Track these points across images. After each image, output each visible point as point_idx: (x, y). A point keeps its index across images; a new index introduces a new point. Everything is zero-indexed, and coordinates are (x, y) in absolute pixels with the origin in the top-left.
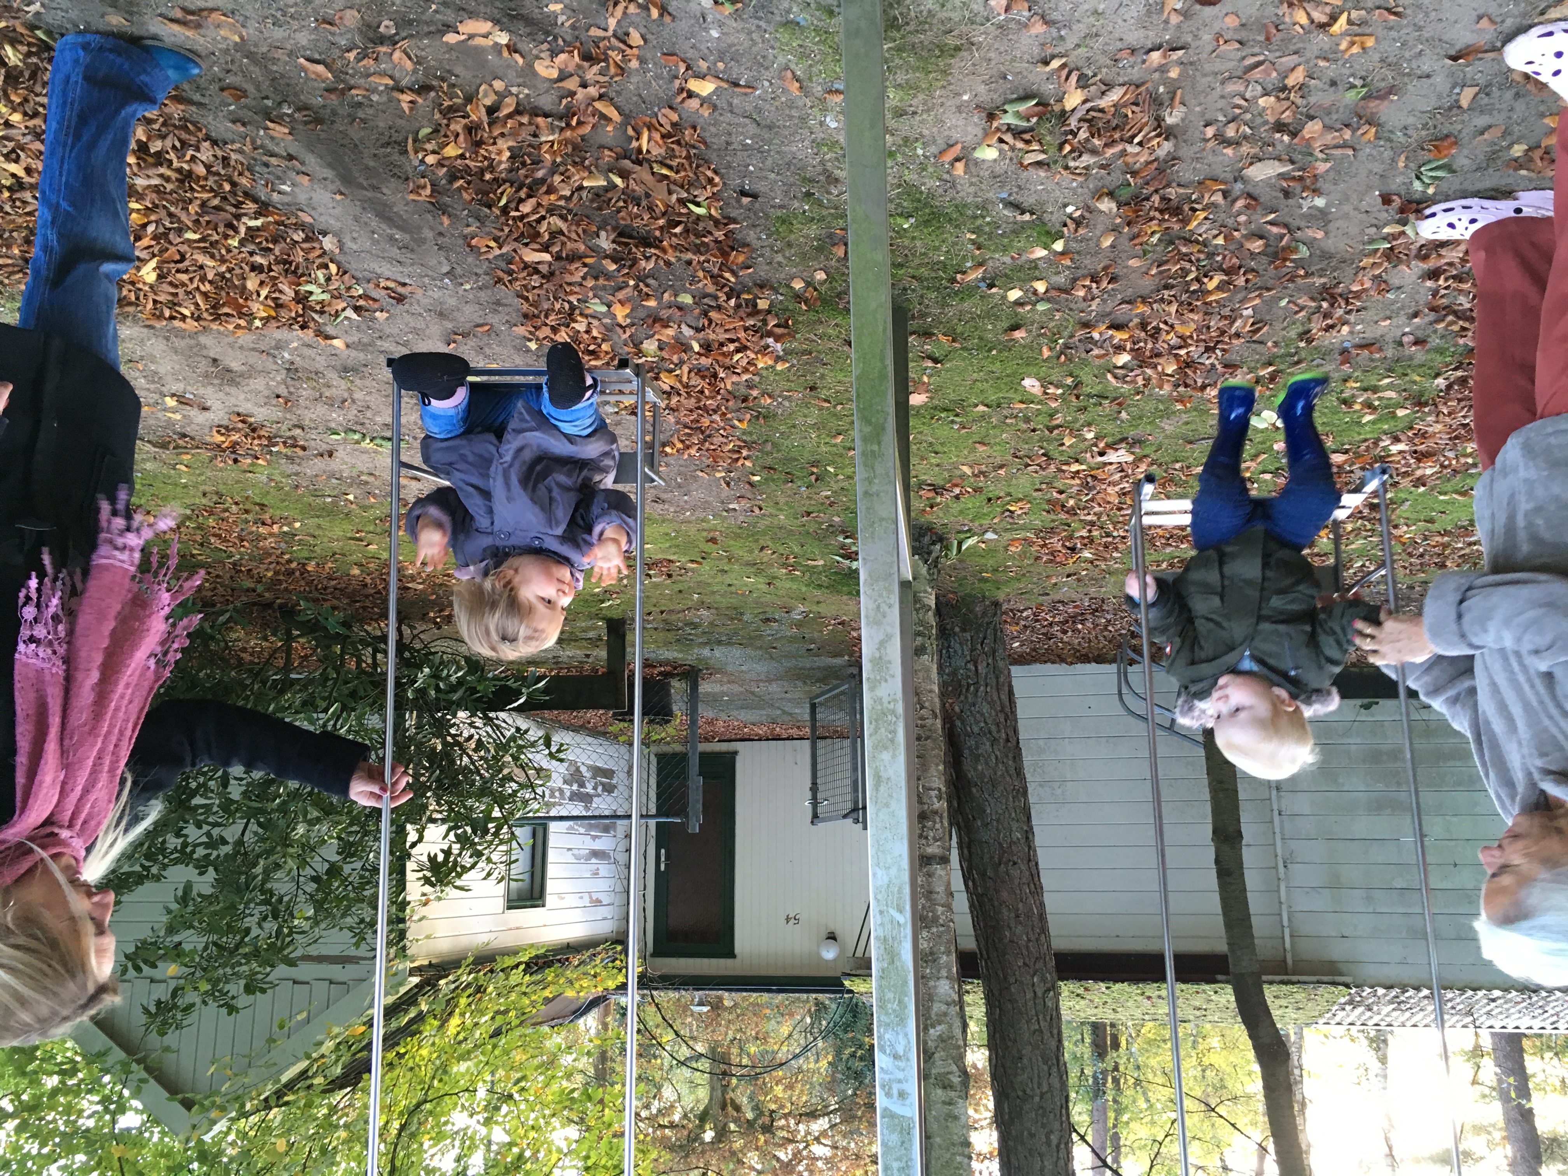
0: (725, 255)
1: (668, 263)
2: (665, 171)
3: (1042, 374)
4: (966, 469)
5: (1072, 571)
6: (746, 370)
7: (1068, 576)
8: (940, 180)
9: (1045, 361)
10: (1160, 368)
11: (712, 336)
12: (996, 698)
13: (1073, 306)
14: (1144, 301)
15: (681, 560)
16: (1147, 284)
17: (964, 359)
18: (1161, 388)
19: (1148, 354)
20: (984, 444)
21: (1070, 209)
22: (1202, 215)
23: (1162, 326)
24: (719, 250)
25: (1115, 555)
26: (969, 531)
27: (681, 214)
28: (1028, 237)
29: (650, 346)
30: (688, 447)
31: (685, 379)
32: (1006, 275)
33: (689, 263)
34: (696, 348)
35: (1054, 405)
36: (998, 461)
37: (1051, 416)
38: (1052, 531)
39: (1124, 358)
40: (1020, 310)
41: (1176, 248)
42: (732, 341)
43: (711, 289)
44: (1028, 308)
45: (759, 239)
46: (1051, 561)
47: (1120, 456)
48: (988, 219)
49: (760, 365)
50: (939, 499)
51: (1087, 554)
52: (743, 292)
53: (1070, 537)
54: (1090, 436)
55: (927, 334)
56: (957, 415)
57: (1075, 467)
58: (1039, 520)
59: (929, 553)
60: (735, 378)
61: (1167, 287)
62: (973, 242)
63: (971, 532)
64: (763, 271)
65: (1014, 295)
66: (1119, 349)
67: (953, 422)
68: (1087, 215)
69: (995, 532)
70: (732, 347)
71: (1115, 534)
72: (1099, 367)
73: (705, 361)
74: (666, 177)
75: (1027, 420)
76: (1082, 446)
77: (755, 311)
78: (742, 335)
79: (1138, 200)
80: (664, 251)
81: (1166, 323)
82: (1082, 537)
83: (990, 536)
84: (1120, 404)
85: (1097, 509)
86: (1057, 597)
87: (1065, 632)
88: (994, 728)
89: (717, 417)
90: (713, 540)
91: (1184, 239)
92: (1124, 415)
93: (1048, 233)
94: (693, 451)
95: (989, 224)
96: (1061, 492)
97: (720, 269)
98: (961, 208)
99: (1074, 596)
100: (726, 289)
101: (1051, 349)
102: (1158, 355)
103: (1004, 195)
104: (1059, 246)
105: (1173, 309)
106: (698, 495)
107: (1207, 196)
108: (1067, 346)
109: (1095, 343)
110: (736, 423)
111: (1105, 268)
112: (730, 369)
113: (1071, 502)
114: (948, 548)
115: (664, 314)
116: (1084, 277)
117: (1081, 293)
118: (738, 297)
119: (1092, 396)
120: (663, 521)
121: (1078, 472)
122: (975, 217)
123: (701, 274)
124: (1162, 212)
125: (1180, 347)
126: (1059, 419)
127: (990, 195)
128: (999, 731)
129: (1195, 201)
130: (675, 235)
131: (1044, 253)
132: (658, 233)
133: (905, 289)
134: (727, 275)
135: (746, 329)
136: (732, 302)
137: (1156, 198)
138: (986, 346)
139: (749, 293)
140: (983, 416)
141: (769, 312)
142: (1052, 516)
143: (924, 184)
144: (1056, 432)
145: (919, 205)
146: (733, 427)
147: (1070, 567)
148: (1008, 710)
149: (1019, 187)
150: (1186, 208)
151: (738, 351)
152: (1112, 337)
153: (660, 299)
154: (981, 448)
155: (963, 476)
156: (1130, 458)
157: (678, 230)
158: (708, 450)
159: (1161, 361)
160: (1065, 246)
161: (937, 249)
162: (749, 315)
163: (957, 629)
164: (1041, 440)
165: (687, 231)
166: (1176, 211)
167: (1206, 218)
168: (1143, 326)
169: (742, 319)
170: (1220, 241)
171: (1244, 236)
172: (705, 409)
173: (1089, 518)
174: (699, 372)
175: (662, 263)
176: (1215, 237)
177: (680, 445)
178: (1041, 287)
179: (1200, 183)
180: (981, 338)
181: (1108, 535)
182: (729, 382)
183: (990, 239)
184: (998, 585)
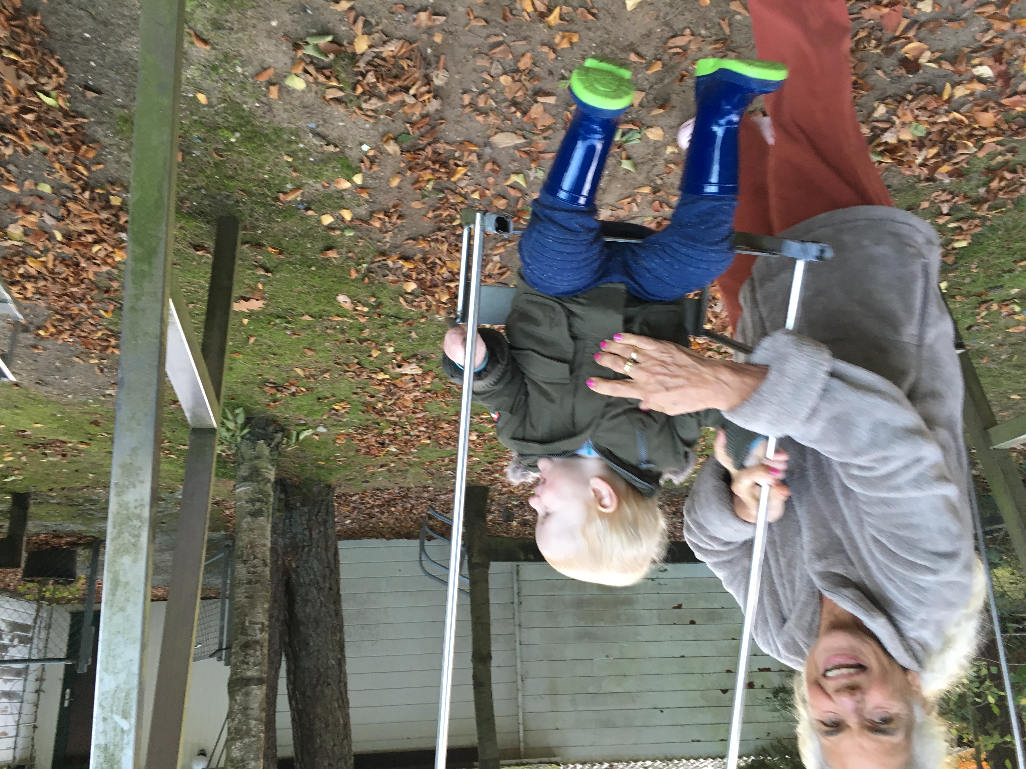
0: (77, 148)
1: (26, 152)
2: (13, 57)
3: (352, 293)
4: (299, 371)
5: (384, 462)
6: (105, 263)
7: (382, 466)
8: (259, 101)
9: (353, 281)
10: (437, 296)
11: (72, 227)
12: (324, 557)
13: (373, 236)
14: (424, 238)
15: (73, 442)
16: (426, 225)
17: (291, 271)
18: (438, 313)
19: (428, 284)
20: (311, 350)
21: (365, 148)
22: (462, 171)
23: (437, 261)
24: (71, 142)
25: (413, 450)
26: (304, 425)
27: (31, 102)
28: (334, 167)
29: (15, 230)
30: (60, 332)
31: (50, 265)
32: (320, 201)
33: (45, 153)
34: (59, 237)
35: (362, 320)
36: (324, 366)
37: (361, 330)
38: (367, 428)
39: (411, 286)
40: (332, 233)
41: (445, 197)
42: (89, 232)
43: (67, 180)
44: (338, 232)
45: (106, 136)
46: (367, 453)
47: (411, 369)
48: (301, 146)
49: (118, 259)
50: (279, 395)
51: (393, 449)
52: (97, 187)
53: (381, 434)
54: (391, 350)
55: (257, 245)
56: (289, 322)
57: (381, 376)
58: (358, 418)
59: (272, 439)
60: (95, 269)
61: (440, 229)
62: (290, 165)
63: (306, 426)
64: (113, 170)
65: (327, 220)
66: (408, 277)
67: (286, 328)
68: (380, 156)
69: (325, 426)
70: (90, 238)
71: (412, 433)
72: (395, 292)
73: (68, 251)
74: (15, 62)
75: (343, 332)
76: (385, 358)
77: (108, 206)
78: (98, 227)
79: (416, 150)
80: (22, 139)
81: (440, 259)
82: (389, 435)
83: (321, 429)
84: (410, 325)
85: (399, 412)
86: (377, 486)
87: (382, 513)
88: (321, 580)
89: (83, 306)
90: (96, 423)
91: (452, 190)
92: (413, 335)
93: (349, 167)
94: (65, 336)
95: (301, 150)
96: (372, 396)
97: (74, 162)
98: (278, 131)
99: (389, 485)
100: (81, 182)
101: (357, 271)
102: (436, 286)
103: (313, 125)
104: (358, 179)
105: (445, 247)
106: (77, 380)
107: (466, 154)
108: (369, 270)
109: (390, 270)
110: (102, 313)
111: (394, 206)
112: (91, 259)
113: (380, 405)
114: (289, 437)
115: (27, 201)
116: (379, 211)
117: (377, 224)
118: (92, 192)
119: (388, 316)
120: (49, 402)
121: (383, 380)
122: (290, 142)
123: (57, 165)
124: (434, 162)
125: (451, 281)
126: (366, 333)
127: (301, 124)
128: (324, 582)
129: (459, 159)
130: (28, 122)
131: (347, 185)
132: (14, 121)
133: (237, 202)
134: (81, 168)
135: (102, 222)
136: (87, 194)
137: (429, 150)
138: (306, 262)
139: (102, 189)
140: (309, 326)
141: (121, 208)
142: (367, 416)
143: (246, 103)
144: (365, 344)
145: (242, 122)
146: (100, 316)
147: (382, 459)
148: (332, 566)
149: (325, 121)
150: (452, 162)
151: (96, 242)
152: (402, 266)
153: (21, 186)
154: (310, 353)
155: (298, 377)
156: (419, 371)
157: (30, 117)
158: (79, 337)
159: (437, 290)
160: (364, 180)
161: (261, 166)
162: (103, 208)
163: (298, 504)
164: (355, 350)
165: (39, 120)
166: (444, 164)
167: (465, 174)
168: (424, 260)
169: (96, 212)
170: (476, 196)
171: (493, 196)
172: (72, 296)
173: (393, 419)
174: (64, 261)
175: (19, 149)
176: (473, 192)
177: (53, 330)
178: (347, 215)
179: (461, 143)
180: (302, 255)
181: (407, 434)
182: (91, 272)
183: (303, 164)
184: (330, 471)
